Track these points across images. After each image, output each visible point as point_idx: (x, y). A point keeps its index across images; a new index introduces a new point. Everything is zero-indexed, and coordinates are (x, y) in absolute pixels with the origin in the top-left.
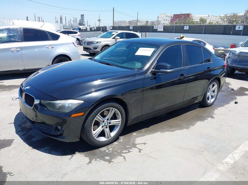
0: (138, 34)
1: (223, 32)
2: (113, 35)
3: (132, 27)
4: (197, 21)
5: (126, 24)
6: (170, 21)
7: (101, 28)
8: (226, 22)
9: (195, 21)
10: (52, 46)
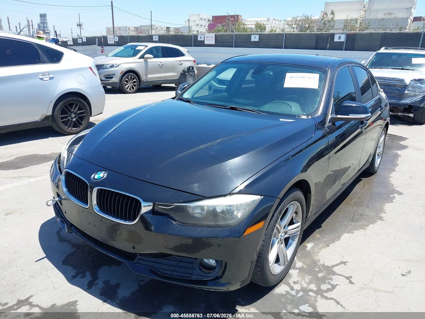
0: (183, 49)
1: (314, 45)
2: (140, 51)
3: (157, 37)
4: (251, 28)
5: (130, 32)
6: (207, 27)
7: (97, 39)
8: (295, 29)
9: (249, 28)
10: (50, 76)
